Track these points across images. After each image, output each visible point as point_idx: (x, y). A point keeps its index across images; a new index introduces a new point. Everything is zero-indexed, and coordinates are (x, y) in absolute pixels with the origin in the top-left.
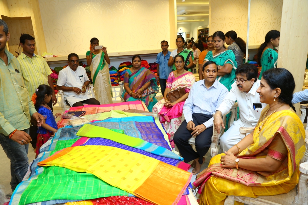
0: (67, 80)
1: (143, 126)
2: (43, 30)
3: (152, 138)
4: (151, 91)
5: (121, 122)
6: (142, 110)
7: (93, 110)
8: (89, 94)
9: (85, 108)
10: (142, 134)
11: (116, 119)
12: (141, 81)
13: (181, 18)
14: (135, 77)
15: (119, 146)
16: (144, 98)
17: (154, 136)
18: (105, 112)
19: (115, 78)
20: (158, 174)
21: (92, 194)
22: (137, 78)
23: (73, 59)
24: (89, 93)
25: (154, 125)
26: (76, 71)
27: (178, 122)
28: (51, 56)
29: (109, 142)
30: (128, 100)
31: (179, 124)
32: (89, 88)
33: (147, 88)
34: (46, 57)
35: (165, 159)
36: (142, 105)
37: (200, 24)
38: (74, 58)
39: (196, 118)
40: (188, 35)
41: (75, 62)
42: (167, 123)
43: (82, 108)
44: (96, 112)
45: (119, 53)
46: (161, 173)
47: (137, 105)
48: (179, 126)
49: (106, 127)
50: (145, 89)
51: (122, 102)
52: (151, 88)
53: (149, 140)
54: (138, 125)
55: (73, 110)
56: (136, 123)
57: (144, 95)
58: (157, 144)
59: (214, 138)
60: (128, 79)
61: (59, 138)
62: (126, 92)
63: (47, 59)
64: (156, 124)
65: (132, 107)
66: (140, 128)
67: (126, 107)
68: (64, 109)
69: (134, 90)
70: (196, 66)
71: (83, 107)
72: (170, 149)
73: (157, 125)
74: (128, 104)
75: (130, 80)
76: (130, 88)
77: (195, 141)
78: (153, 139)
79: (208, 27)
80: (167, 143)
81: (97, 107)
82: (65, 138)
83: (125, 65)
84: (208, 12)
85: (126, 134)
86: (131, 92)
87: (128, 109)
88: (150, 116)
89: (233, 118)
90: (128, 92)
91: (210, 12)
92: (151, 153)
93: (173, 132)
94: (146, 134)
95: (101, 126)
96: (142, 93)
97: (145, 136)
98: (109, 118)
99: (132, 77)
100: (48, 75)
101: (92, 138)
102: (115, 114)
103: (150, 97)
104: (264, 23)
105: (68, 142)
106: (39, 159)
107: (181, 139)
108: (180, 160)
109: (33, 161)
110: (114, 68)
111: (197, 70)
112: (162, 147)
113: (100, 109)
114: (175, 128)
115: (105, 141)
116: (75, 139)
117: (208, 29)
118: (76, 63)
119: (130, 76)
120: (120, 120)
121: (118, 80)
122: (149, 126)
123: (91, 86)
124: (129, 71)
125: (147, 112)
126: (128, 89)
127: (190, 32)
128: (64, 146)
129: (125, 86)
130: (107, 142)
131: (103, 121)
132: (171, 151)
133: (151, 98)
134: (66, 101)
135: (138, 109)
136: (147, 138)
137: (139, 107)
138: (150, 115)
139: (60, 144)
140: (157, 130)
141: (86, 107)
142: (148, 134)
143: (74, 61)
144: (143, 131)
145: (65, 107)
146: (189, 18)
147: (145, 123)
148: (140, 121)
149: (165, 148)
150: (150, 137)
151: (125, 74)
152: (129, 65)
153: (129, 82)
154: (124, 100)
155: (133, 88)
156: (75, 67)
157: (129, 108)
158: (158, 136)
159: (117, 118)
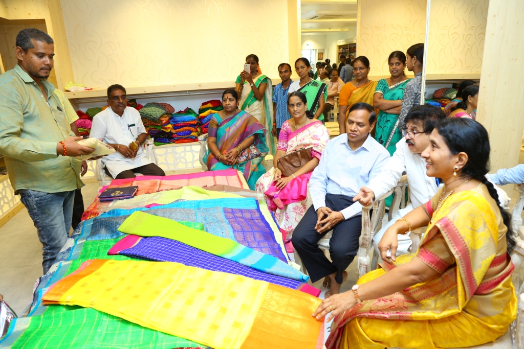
0: (106, 132)
1: (238, 217)
2: (67, 43)
3: (253, 239)
4: (255, 152)
5: (199, 209)
6: (238, 186)
7: (151, 186)
8: (145, 157)
9: (138, 182)
10: (235, 231)
11: (190, 202)
12: (238, 136)
13: (308, 25)
14: (228, 128)
15: (193, 253)
16: (243, 164)
17: (258, 235)
18: (172, 189)
19: (192, 129)
20: (272, 306)
21: (141, 343)
22: (231, 130)
23: (116, 95)
24: (145, 155)
25: (257, 215)
26: (122, 117)
27: (299, 210)
28: (81, 89)
29: (176, 245)
30: (213, 167)
31: (302, 212)
32: (146, 146)
33: (248, 147)
34: (73, 90)
35: (275, 279)
36: (238, 177)
37: (342, 35)
38: (118, 93)
39: (332, 203)
40: (321, 55)
41: (119, 100)
42: (281, 212)
43: (133, 181)
44: (157, 189)
45: (200, 86)
46: (277, 303)
47: (230, 177)
48: (302, 217)
49: (171, 218)
50: (244, 149)
51: (203, 171)
52: (254, 147)
53: (248, 242)
54: (229, 214)
55: (117, 184)
56: (226, 211)
57: (242, 159)
58: (261, 251)
59: (364, 238)
60: (214, 130)
61: (88, 237)
62: (211, 154)
63: (74, 95)
64: (261, 213)
65: (221, 180)
66: (233, 220)
67: (209, 180)
68: (102, 183)
69: (224, 150)
70: (333, 108)
71: (135, 180)
72: (284, 259)
73: (263, 214)
74: (214, 176)
75: (218, 132)
76: (218, 147)
77: (330, 244)
78: (255, 240)
79: (355, 41)
80: (280, 249)
81: (159, 181)
82: (99, 237)
83: (210, 105)
84: (355, 16)
85: (207, 231)
86: (218, 154)
87: (213, 184)
88: (252, 198)
89: (397, 204)
90: (214, 154)
91: (359, 14)
92: (251, 268)
93: (291, 227)
94: (243, 231)
95: (164, 216)
96: (238, 155)
97: (241, 234)
98: (177, 201)
99: (222, 127)
100: (71, 123)
101: (146, 237)
102: (190, 193)
103: (253, 163)
104: (452, 35)
105: (104, 243)
106: (50, 275)
107: (305, 240)
108: (303, 280)
109: (40, 278)
110: (190, 111)
111: (336, 115)
112: (271, 255)
113: (163, 184)
114: (294, 220)
115: (169, 243)
116: (116, 238)
117: (355, 44)
118: (121, 101)
119: (218, 126)
120: (198, 205)
121: (197, 131)
122: (248, 216)
123: (149, 143)
124: (218, 116)
125: (246, 190)
126: (214, 148)
127: (324, 50)
128: (95, 250)
129: (210, 143)
130: (172, 244)
131: (166, 206)
132: (287, 262)
133: (255, 165)
134: (106, 169)
135: (231, 185)
136: (245, 238)
137: (233, 181)
138: (251, 196)
139: (90, 247)
140: (262, 224)
141: (141, 179)
142: (245, 231)
143: (117, 97)
144: (236, 225)
145: (103, 179)
146: (322, 26)
147: (241, 211)
148: (233, 208)
149: (275, 258)
150: (250, 237)
151: (211, 121)
152: (217, 105)
153: (216, 136)
154: (207, 168)
155: (224, 146)
156: (121, 108)
157: (215, 182)
158: (264, 235)
159: (192, 201)
